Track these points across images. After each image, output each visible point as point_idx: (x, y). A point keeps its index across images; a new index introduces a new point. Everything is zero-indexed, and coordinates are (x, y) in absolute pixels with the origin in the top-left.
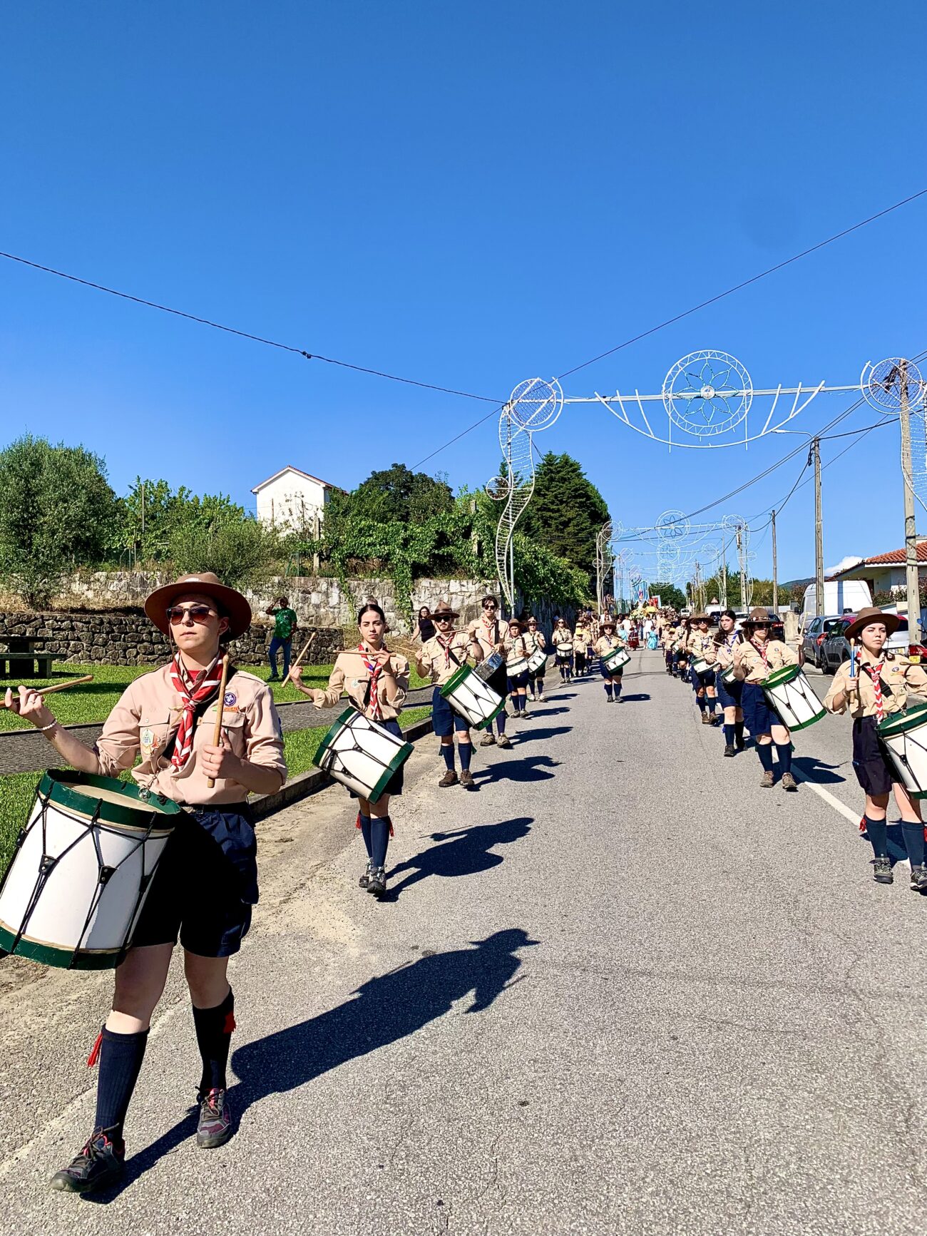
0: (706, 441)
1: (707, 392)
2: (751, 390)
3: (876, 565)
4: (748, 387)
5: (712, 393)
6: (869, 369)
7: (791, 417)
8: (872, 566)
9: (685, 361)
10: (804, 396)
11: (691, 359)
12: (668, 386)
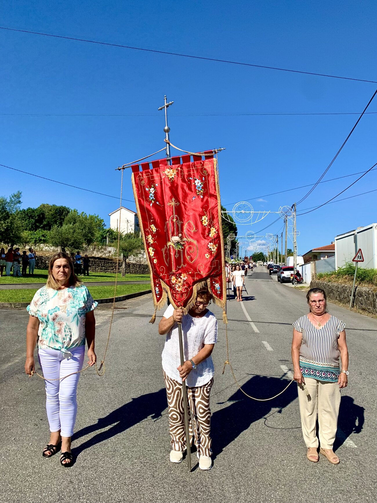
0: (242, 223)
1: (243, 212)
2: (253, 212)
3: (316, 251)
4: (252, 211)
5: (244, 212)
6: (281, 208)
7: (262, 218)
8: (314, 251)
9: (238, 204)
10: (266, 214)
11: (240, 203)
12: (234, 210)
